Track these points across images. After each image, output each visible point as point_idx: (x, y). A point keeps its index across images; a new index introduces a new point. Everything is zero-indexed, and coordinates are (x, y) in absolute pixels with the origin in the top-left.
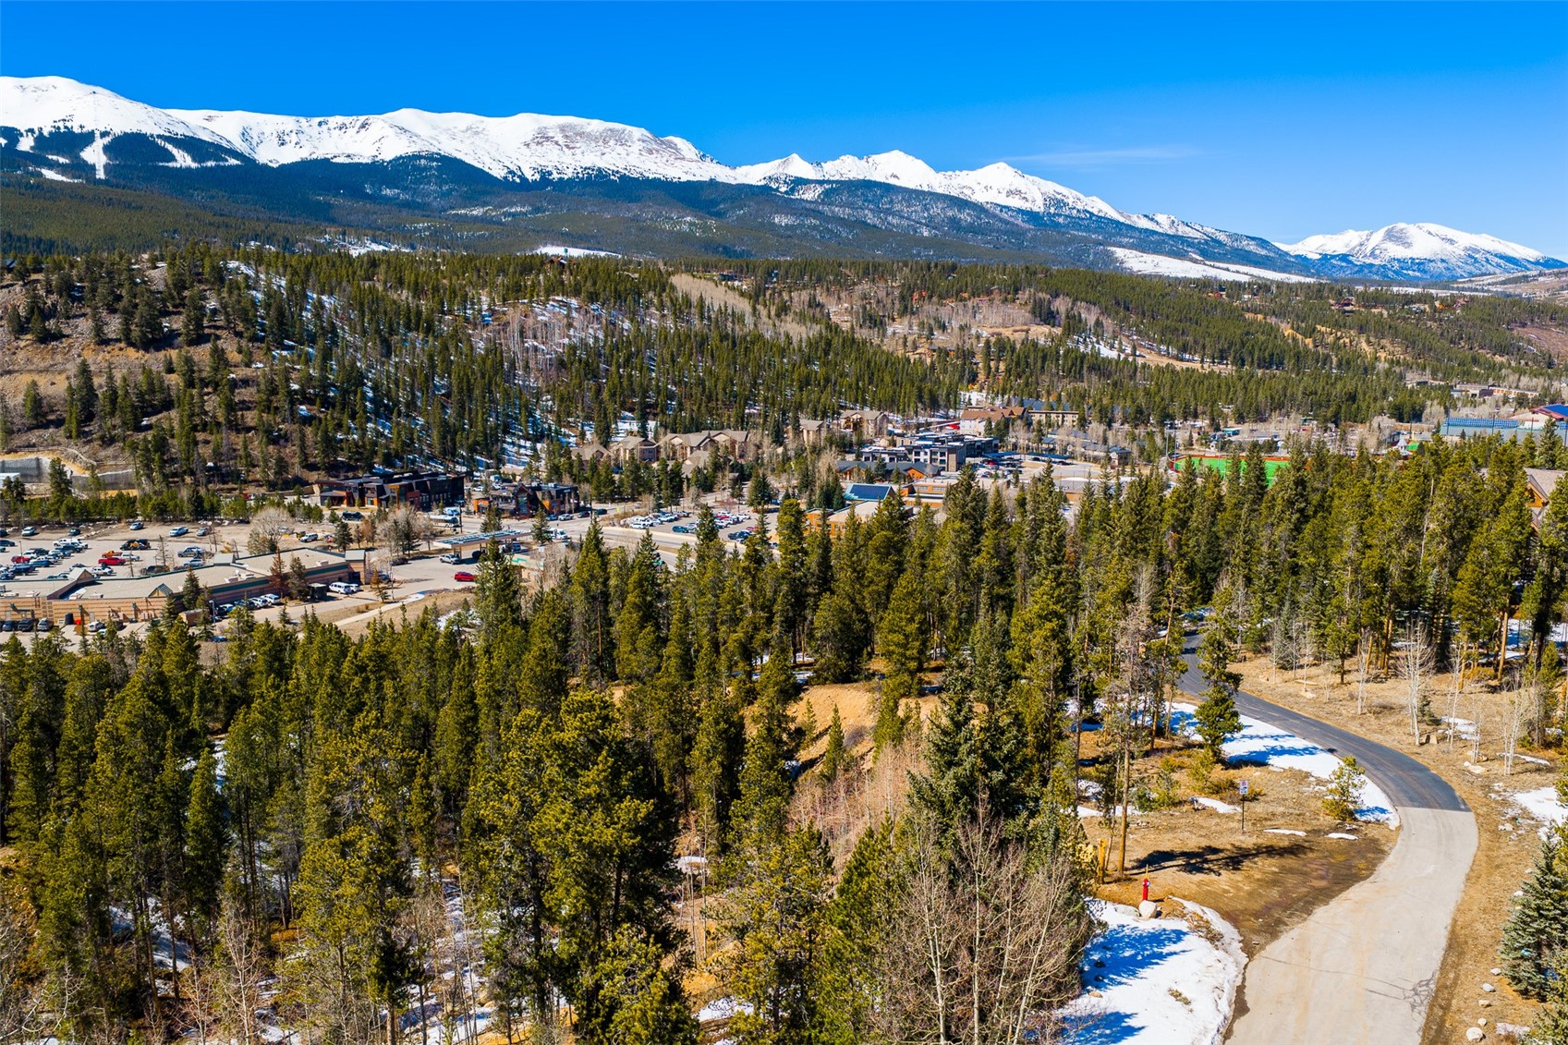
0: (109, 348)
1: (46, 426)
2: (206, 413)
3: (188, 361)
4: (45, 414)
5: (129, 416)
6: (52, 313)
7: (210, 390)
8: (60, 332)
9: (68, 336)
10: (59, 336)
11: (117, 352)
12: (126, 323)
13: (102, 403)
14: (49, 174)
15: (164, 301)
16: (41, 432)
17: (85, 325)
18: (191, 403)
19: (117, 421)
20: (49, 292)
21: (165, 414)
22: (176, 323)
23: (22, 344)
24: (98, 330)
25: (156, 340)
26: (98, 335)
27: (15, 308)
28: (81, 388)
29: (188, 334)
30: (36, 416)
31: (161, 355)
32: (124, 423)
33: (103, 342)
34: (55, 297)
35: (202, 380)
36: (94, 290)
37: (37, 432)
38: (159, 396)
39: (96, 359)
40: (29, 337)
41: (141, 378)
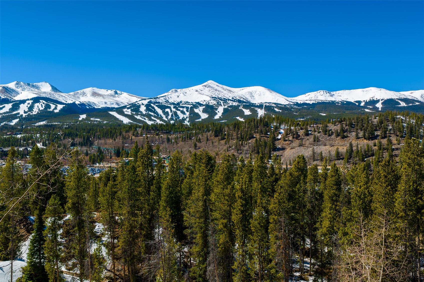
0: (359, 140)
1: (339, 160)
2: (383, 158)
3: (380, 143)
4: (340, 157)
5: (361, 157)
6: (346, 131)
7: (386, 151)
8: (347, 136)
9: (349, 137)
10: (347, 137)
11: (361, 141)
12: (364, 133)
13: (354, 154)
14: (367, 110)
15: (376, 127)
16: (338, 161)
17: (354, 134)
18: (379, 154)
19: (358, 159)
20: (346, 126)
21: (371, 157)
22: (378, 133)
23: (338, 139)
24: (357, 135)
25: (372, 137)
26: (357, 136)
27: (337, 130)
28: (349, 150)
29: (381, 136)
30: (337, 157)
31: (373, 141)
32: (359, 159)
33: (358, 138)
34: (347, 127)
35: (384, 148)
36: (357, 125)
37: (337, 161)
38: (370, 152)
39: (354, 143)
40: (340, 137)
41: (366, 147)
